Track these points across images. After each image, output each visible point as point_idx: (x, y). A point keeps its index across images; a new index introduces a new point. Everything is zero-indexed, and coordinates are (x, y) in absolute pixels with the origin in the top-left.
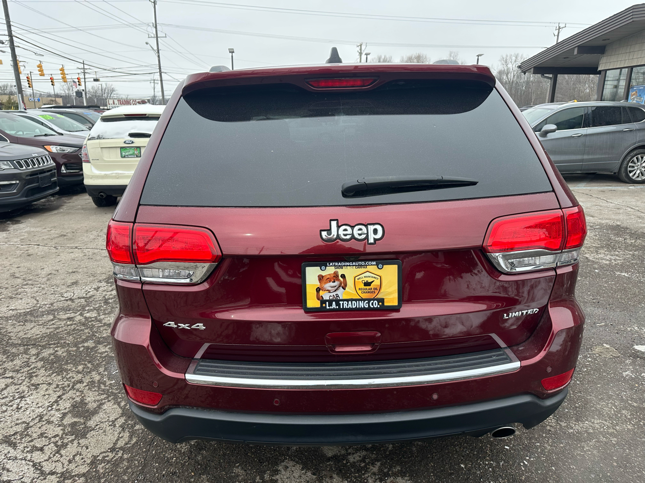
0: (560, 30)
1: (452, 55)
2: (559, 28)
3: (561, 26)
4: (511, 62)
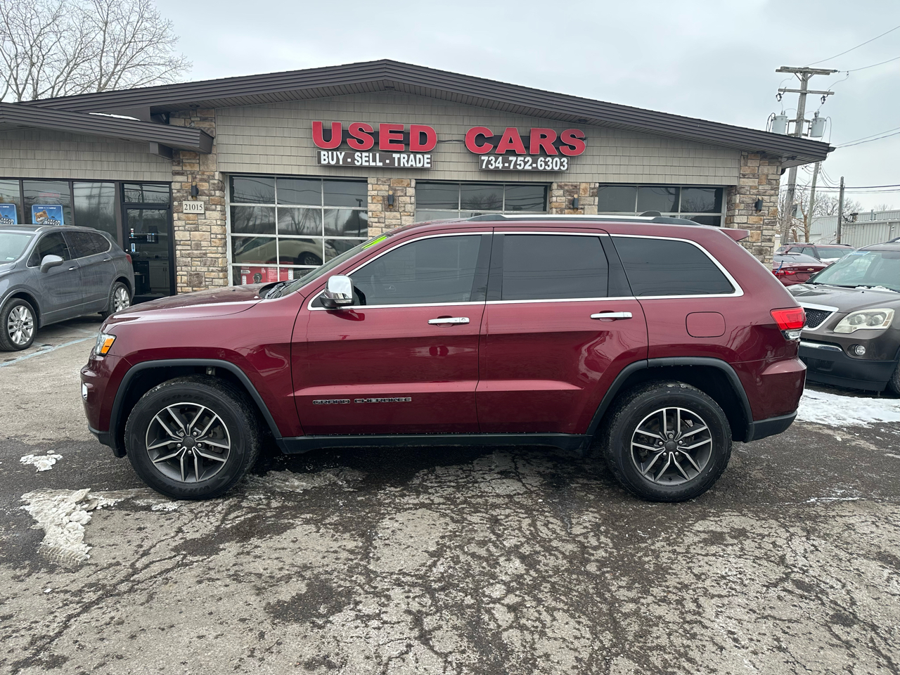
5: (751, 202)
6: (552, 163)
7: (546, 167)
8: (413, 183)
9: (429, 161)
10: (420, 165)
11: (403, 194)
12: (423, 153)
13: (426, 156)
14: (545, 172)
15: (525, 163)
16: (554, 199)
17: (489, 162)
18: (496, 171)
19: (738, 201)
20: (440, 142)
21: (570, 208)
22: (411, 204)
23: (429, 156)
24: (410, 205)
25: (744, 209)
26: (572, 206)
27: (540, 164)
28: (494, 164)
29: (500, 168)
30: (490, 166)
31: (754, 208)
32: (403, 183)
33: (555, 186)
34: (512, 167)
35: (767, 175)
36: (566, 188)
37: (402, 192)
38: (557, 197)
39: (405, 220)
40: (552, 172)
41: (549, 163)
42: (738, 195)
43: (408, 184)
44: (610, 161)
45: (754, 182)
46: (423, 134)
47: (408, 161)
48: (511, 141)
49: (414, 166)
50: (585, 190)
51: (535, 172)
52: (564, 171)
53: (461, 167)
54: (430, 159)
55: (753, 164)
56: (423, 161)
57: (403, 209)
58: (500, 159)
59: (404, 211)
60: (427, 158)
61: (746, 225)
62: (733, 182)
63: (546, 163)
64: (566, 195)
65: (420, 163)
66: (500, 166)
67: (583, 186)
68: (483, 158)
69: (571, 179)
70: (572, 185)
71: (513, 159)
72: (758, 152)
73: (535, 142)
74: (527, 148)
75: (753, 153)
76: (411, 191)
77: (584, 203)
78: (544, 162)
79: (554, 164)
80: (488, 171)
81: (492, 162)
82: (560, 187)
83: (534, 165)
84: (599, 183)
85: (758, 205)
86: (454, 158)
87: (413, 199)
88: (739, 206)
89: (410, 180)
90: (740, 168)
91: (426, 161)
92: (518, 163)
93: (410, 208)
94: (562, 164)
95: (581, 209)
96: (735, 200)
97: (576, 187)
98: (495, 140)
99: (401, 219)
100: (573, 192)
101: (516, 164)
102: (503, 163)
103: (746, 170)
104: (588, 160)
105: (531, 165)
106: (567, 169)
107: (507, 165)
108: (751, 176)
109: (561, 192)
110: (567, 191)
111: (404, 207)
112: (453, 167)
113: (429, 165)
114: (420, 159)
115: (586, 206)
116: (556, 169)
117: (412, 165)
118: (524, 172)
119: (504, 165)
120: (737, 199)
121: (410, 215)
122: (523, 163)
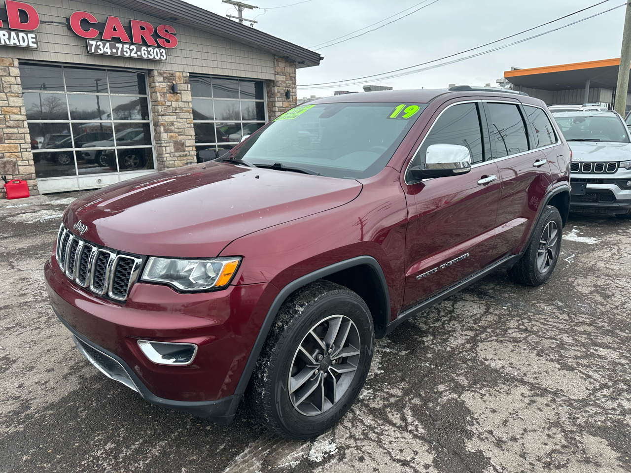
5: (283, 92)
6: (153, 52)
7: (149, 56)
8: (16, 63)
9: (34, 40)
10: (25, 44)
11: (5, 74)
12: (26, 32)
13: (30, 35)
14: (148, 61)
15: (131, 51)
16: (157, 84)
17: (97, 47)
18: (105, 56)
19: (276, 92)
20: (42, 22)
21: (170, 93)
22: (17, 84)
23: (34, 36)
24: (16, 86)
25: (280, 97)
26: (171, 91)
27: (144, 52)
28: (102, 49)
29: (109, 53)
30: (99, 50)
31: (285, 97)
32: (5, 62)
33: (156, 73)
34: (119, 53)
35: (290, 74)
36: (165, 75)
37: (5, 71)
38: (159, 82)
39: (14, 102)
40: (154, 61)
41: (151, 53)
42: (276, 87)
43: (11, 64)
44: (194, 55)
45: (283, 78)
46: (22, 12)
47: (9, 39)
48: (115, 29)
49: (18, 44)
50: (179, 77)
51: (140, 59)
52: (164, 60)
53: (66, 49)
54: (36, 38)
55: (282, 65)
56: (26, 40)
57: (9, 90)
58: (108, 45)
59: (11, 92)
60: (32, 38)
61: (282, 108)
62: (272, 78)
63: (149, 52)
64: (165, 81)
65: (24, 41)
66: (109, 51)
67: (177, 74)
68: (91, 42)
69: (168, 68)
70: (169, 73)
71: (119, 45)
72: (284, 57)
73: (136, 33)
74: (131, 38)
75: (281, 57)
76: (15, 71)
77: (181, 88)
78: (147, 51)
79: (155, 53)
80: (96, 56)
81: (101, 47)
82: (160, 74)
83: (139, 53)
84: (190, 73)
85: (287, 94)
86: (58, 40)
87: (19, 80)
88: (277, 95)
89: (12, 59)
90: (275, 68)
91: (31, 40)
92: (125, 50)
93: (17, 89)
94: (161, 54)
95: (179, 93)
96: (274, 90)
97: (172, 75)
98: (101, 27)
99: (8, 100)
100: (170, 79)
101: (122, 51)
102: (111, 49)
103: (278, 69)
104: (179, 53)
105: (136, 53)
106: (166, 59)
107: (114, 51)
108: (281, 74)
109: (161, 79)
110: (166, 78)
111: (10, 87)
112: (58, 48)
113: (35, 45)
114: (23, 37)
115: (182, 91)
116: (158, 58)
117: (15, 44)
118: (130, 59)
119: (112, 51)
120: (276, 89)
121: (18, 96)
122: (127, 50)
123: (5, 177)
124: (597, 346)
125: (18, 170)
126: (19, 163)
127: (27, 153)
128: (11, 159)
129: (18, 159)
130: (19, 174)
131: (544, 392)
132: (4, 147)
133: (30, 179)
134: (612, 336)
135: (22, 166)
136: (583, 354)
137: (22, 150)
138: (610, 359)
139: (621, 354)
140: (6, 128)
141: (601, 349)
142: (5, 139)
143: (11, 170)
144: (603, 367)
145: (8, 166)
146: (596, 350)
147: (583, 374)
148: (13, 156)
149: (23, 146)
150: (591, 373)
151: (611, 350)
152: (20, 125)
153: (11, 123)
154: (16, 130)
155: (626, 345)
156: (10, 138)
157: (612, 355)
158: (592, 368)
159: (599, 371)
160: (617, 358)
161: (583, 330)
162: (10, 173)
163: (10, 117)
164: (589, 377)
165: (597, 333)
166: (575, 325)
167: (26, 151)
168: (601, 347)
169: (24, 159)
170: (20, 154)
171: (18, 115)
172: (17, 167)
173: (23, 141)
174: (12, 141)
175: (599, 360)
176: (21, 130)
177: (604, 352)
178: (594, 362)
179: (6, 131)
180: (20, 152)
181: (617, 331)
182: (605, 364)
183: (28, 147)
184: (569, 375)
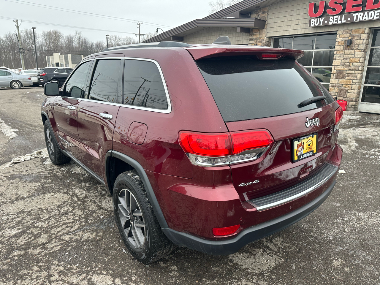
0: (140, 25)
1: (78, 33)
2: (139, 24)
3: (140, 23)
4: (113, 40)
8: (366, 31)
9: (378, 14)
10: (372, 18)
12: (374, 10)
13: (376, 12)
23: (379, 11)
24: (362, 45)
32: (360, 31)
37: (358, 37)
39: (358, 55)
43: (363, 32)
47: (363, 17)
49: (367, 19)
56: (374, 15)
57: (357, 48)
65: (371, 16)
76: (364, 36)
87: (365, 41)
89: (364, 28)
91: (376, 15)
93: (362, 47)
99: (354, 54)
111: (358, 46)
113: (378, 17)
114: (371, 14)
117: (365, 19)
121: (361, 52)
123: (337, 97)
124: (22, 232)
125: (347, 95)
126: (349, 91)
127: (355, 86)
128: (345, 88)
129: (349, 89)
130: (347, 97)
131: (17, 199)
132: (344, 81)
133: (352, 101)
134: (21, 246)
135: (350, 93)
136: (22, 223)
137: (353, 84)
138: (7, 229)
139: (4, 237)
140: (349, 70)
141: (17, 232)
142: (346, 77)
143: (343, 94)
144: (6, 223)
145: (342, 92)
146: (19, 229)
147: (11, 214)
148: (347, 87)
149: (354, 81)
150: (8, 217)
151: (12, 235)
152: (356, 69)
153: (352, 68)
154: (353, 72)
155: (6, 245)
156: (348, 76)
157: (8, 233)
158: (10, 219)
159: (6, 221)
160: (4, 232)
161: (41, 236)
162: (342, 96)
163: (352, 64)
164: (8, 215)
165: (32, 241)
166: (50, 237)
167: (355, 84)
168: (18, 233)
169: (352, 89)
170: (351, 86)
171: (357, 62)
172: (346, 93)
173: (355, 78)
174: (349, 78)
175: (12, 225)
176: (356, 72)
177: (14, 232)
178: (13, 222)
179: (348, 72)
180: (352, 85)
181: (22, 253)
182: (6, 225)
183: (356, 82)
184: (16, 210)
